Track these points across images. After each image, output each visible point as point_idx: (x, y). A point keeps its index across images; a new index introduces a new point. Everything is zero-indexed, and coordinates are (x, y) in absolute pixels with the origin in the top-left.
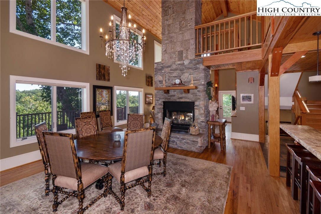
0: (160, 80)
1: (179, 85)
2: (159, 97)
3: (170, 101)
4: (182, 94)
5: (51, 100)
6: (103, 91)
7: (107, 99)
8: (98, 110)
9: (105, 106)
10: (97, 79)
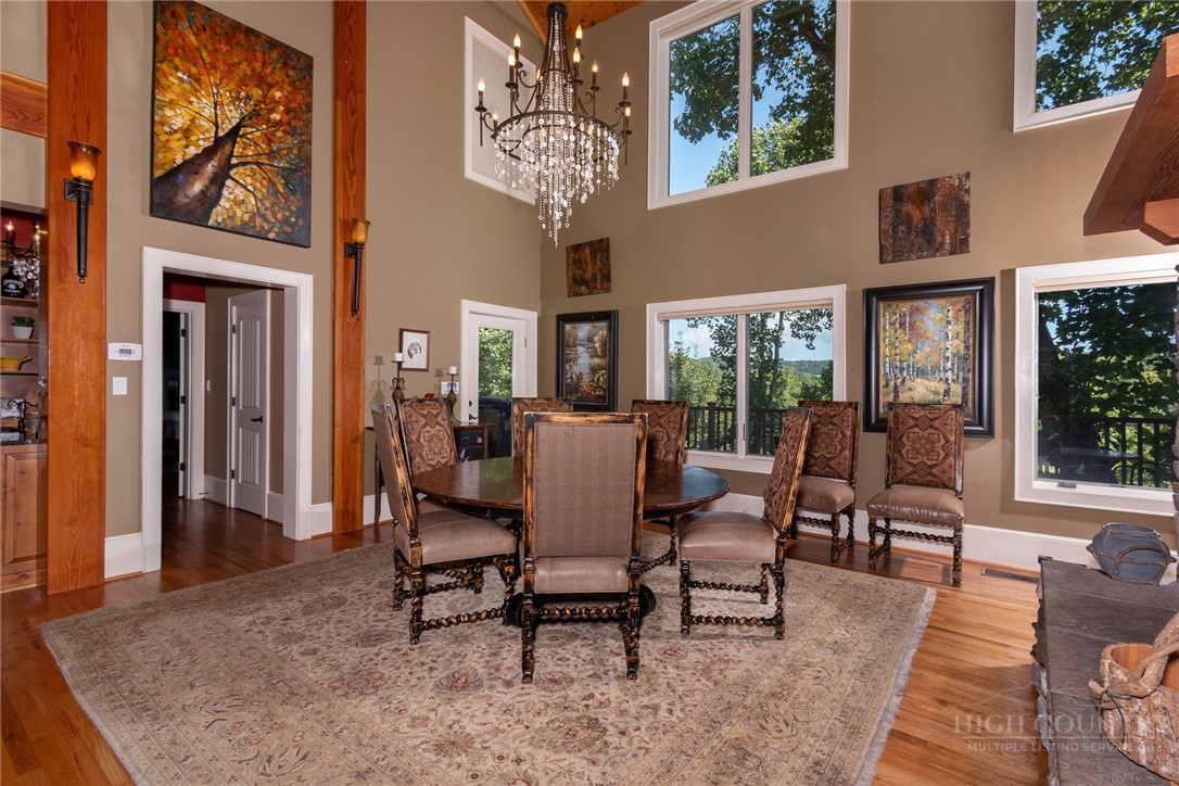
6: (926, 308)
7: (948, 344)
8: (891, 398)
9: (934, 385)
10: (882, 261)
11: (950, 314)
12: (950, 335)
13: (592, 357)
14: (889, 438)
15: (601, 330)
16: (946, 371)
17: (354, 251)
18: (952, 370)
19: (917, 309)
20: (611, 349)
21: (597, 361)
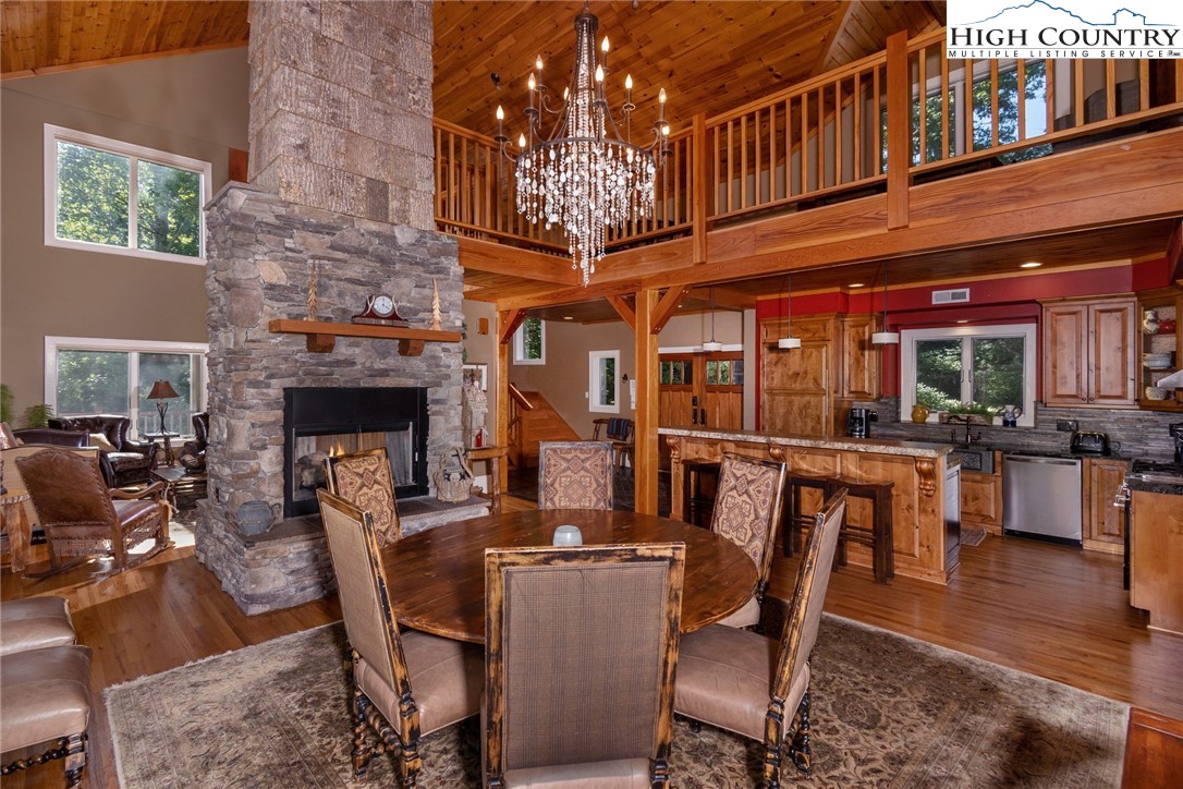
0: (274, 281)
1: (389, 322)
2: (266, 368)
3: (328, 385)
4: (385, 358)
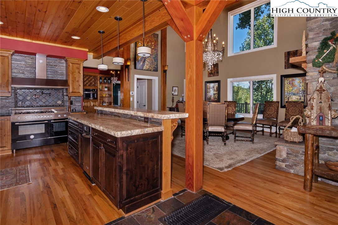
5: (253, 87)
6: (295, 79)
7: (301, 88)
8: (287, 100)
9: (297, 97)
10: (285, 69)
11: (301, 81)
12: (301, 86)
13: (214, 91)
14: (286, 109)
15: (216, 85)
16: (300, 94)
17: (165, 71)
18: (301, 94)
19: (293, 80)
20: (219, 89)
21: (215, 92)
